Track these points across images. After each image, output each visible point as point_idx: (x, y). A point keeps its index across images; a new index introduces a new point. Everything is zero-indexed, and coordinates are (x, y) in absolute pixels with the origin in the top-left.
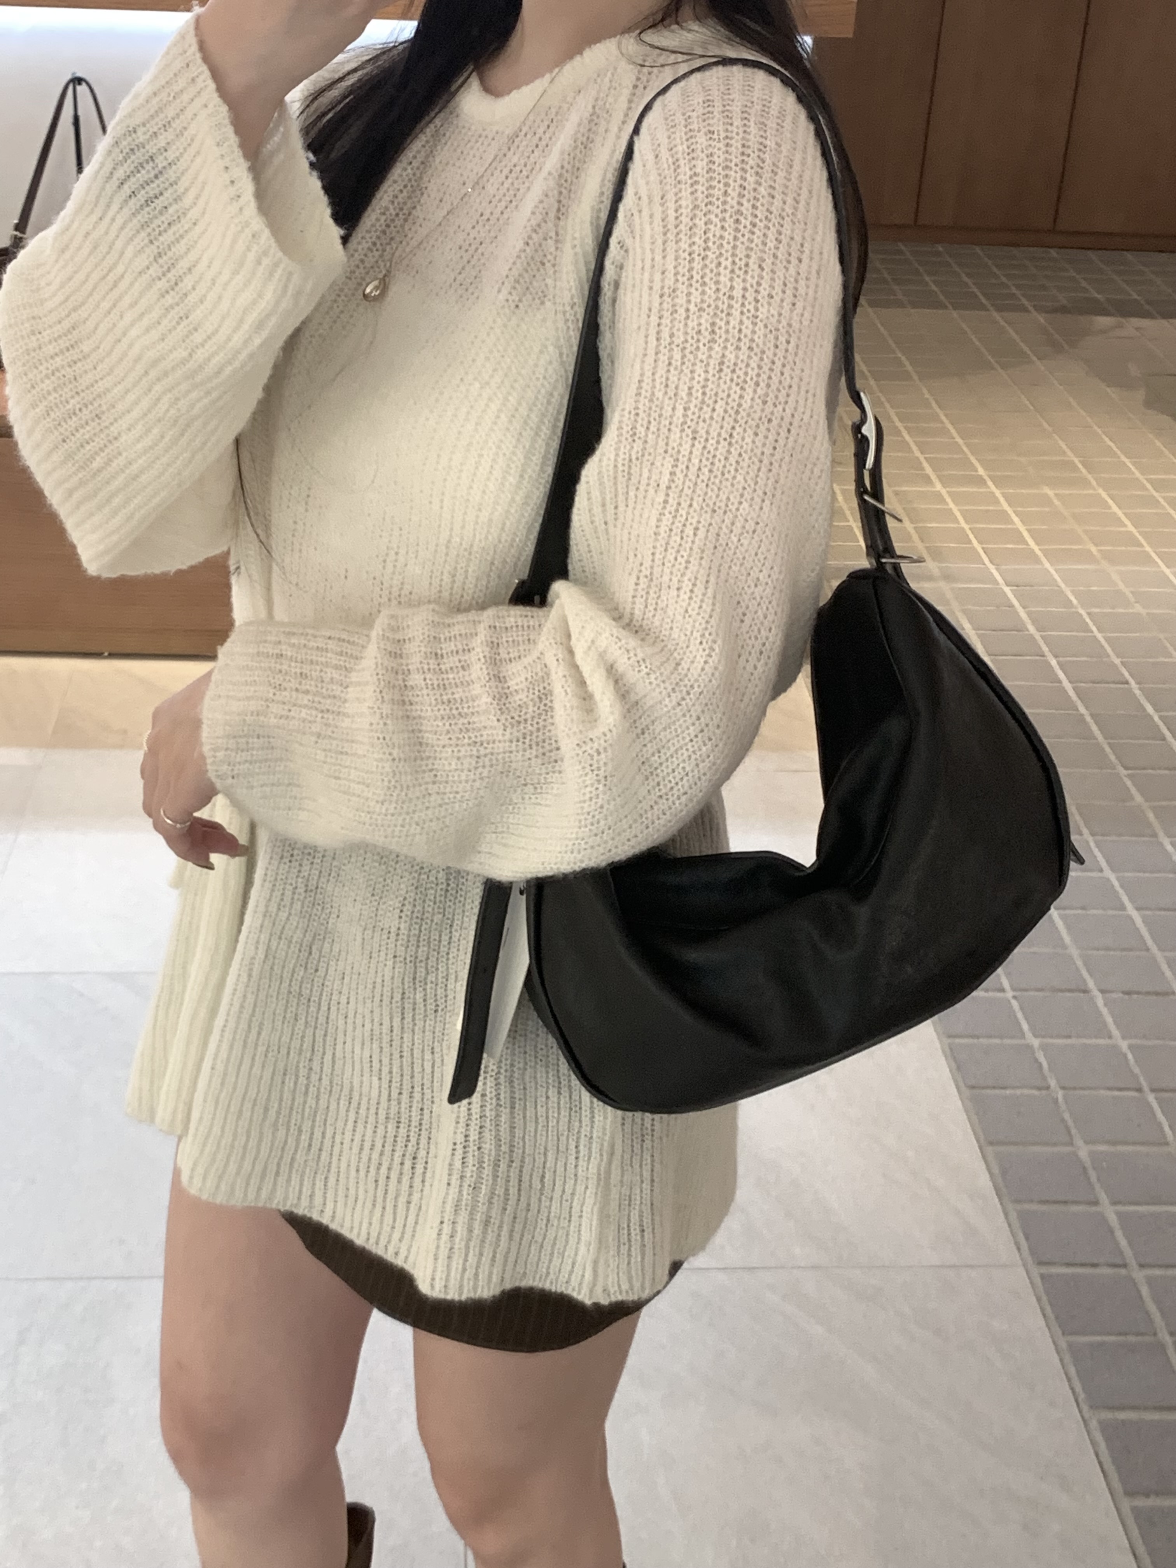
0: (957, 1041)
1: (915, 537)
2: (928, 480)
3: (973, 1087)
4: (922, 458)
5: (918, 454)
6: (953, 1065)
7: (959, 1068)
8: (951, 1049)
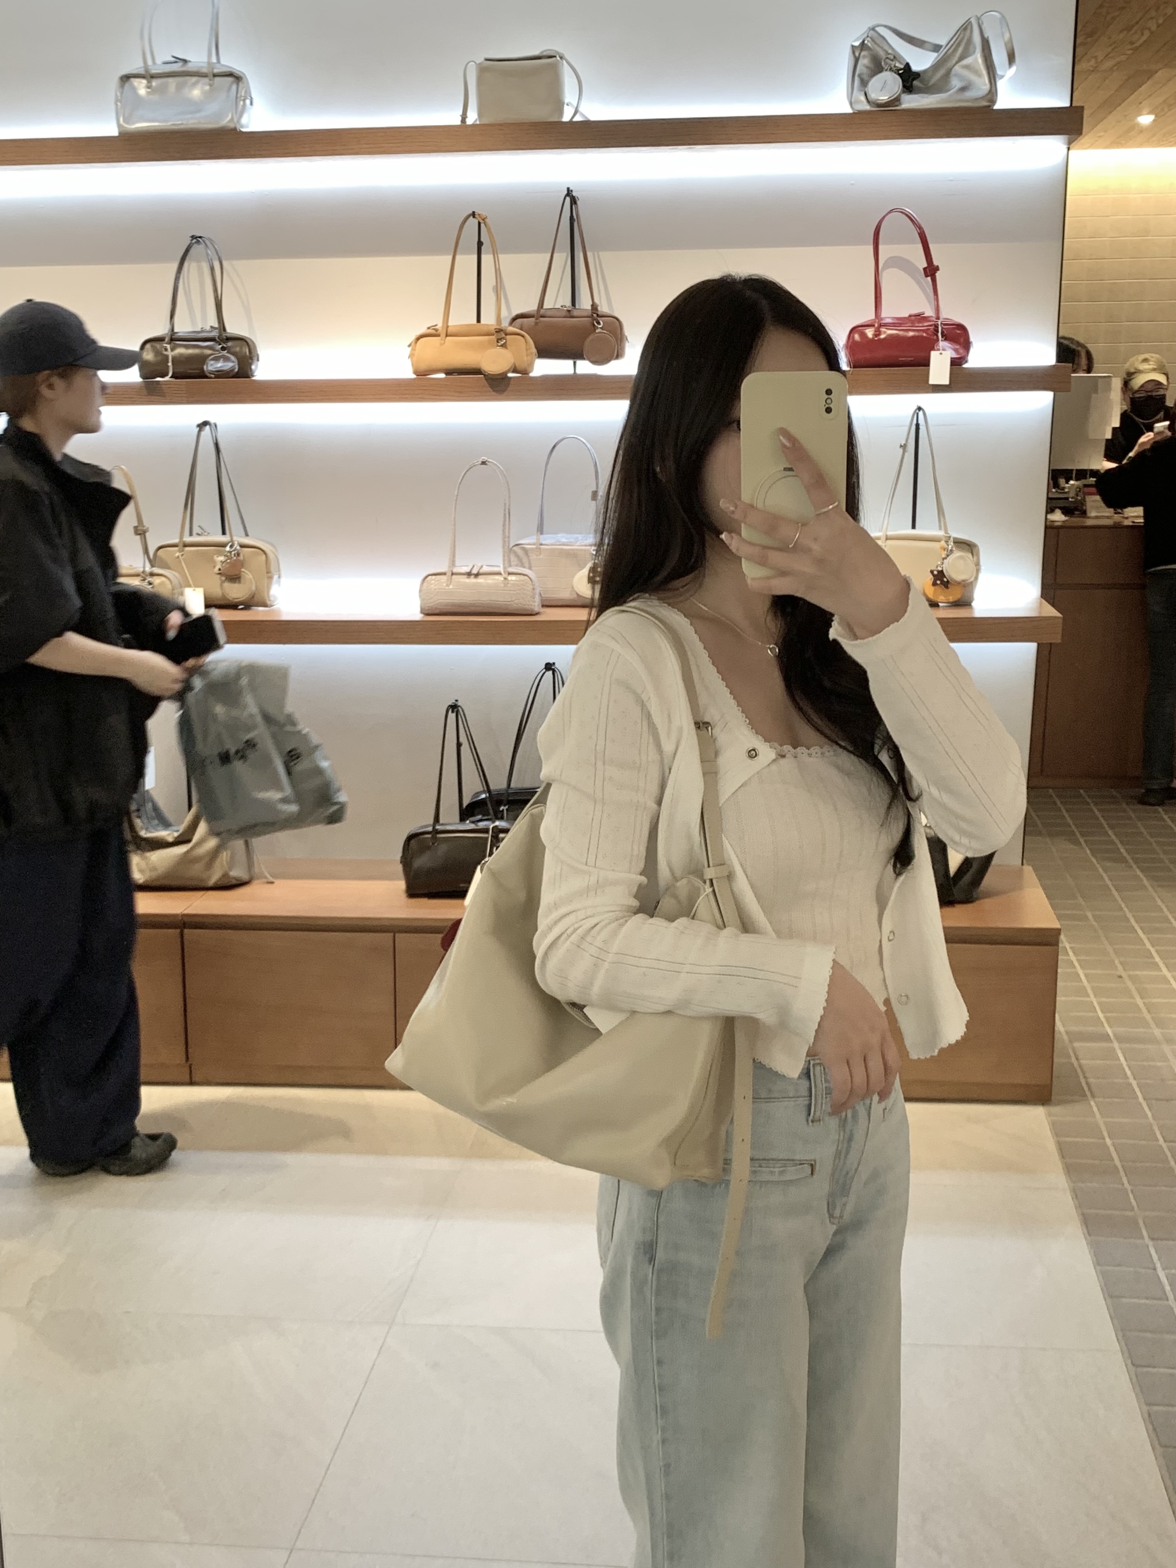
0: (1156, 1408)
1: (1144, 1010)
2: (1156, 966)
3: (1166, 1446)
4: (1153, 950)
5: (1148, 945)
6: (1151, 1427)
7: (1155, 1430)
8: (1150, 1415)
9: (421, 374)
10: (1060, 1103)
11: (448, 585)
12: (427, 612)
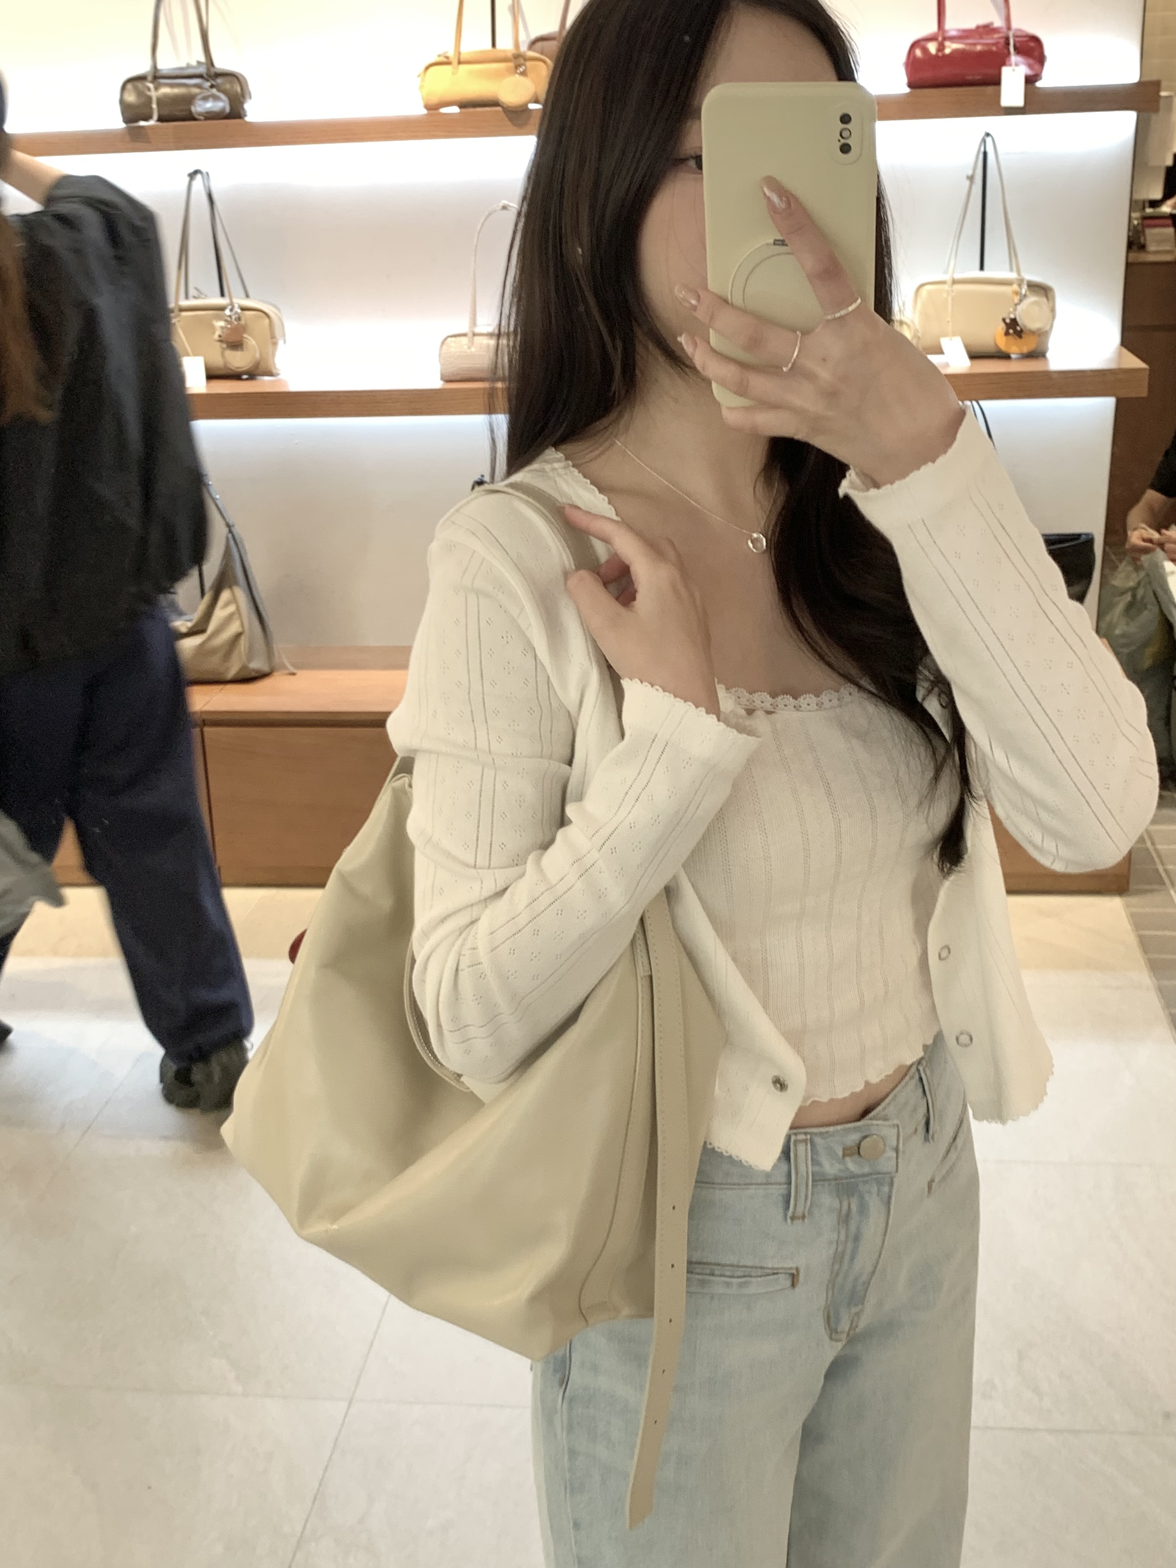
9: (432, 108)
10: (1138, 892)
11: (469, 348)
12: (448, 379)
